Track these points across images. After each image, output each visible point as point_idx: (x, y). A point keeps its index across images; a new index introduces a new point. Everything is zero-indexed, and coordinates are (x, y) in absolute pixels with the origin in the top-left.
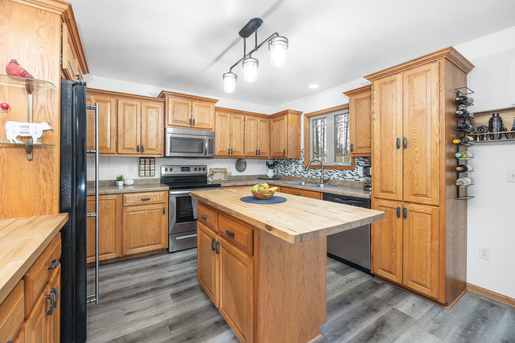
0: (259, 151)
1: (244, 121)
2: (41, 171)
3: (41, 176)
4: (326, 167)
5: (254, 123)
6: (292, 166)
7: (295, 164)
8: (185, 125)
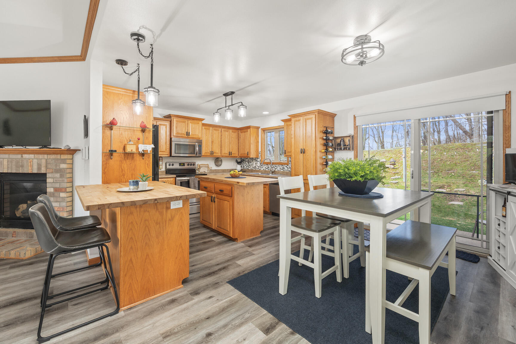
0: (231, 152)
1: (221, 132)
2: (147, 164)
3: (147, 165)
4: (273, 164)
5: (227, 133)
6: (253, 163)
7: (255, 161)
8: (184, 136)
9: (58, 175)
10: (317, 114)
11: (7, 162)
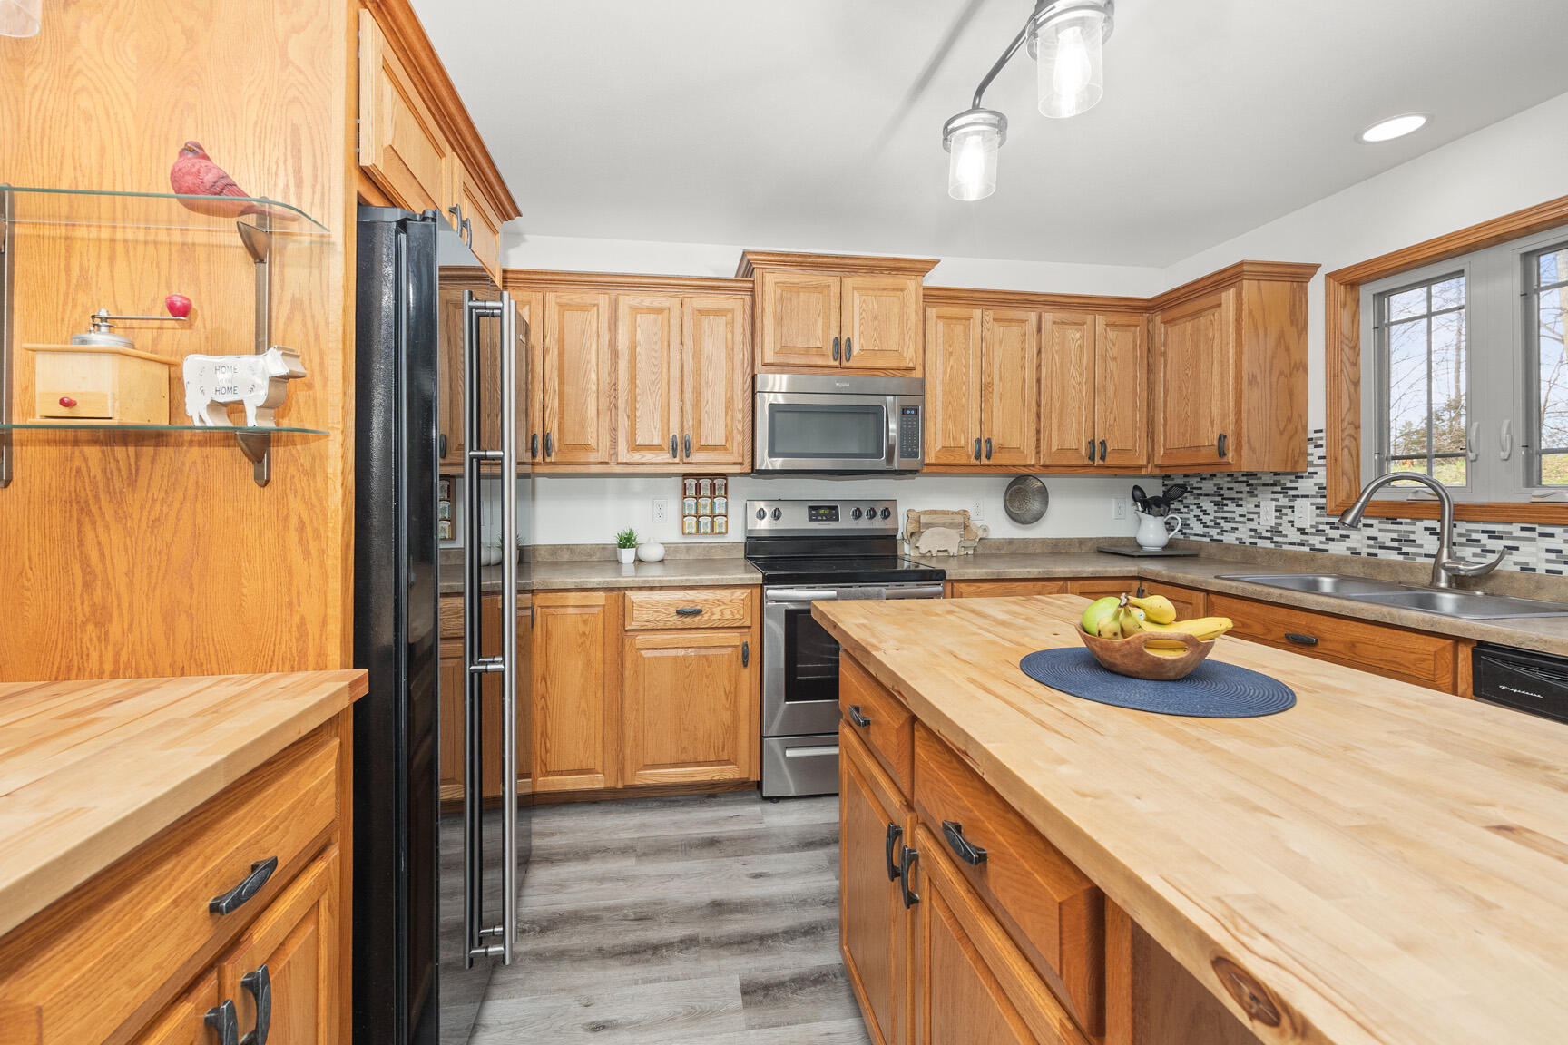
0: (1103, 443)
1: (1039, 330)
2: (294, 521)
3: (293, 537)
4: (1466, 511)
6: (1258, 506)
7: (1276, 496)
8: (820, 361)
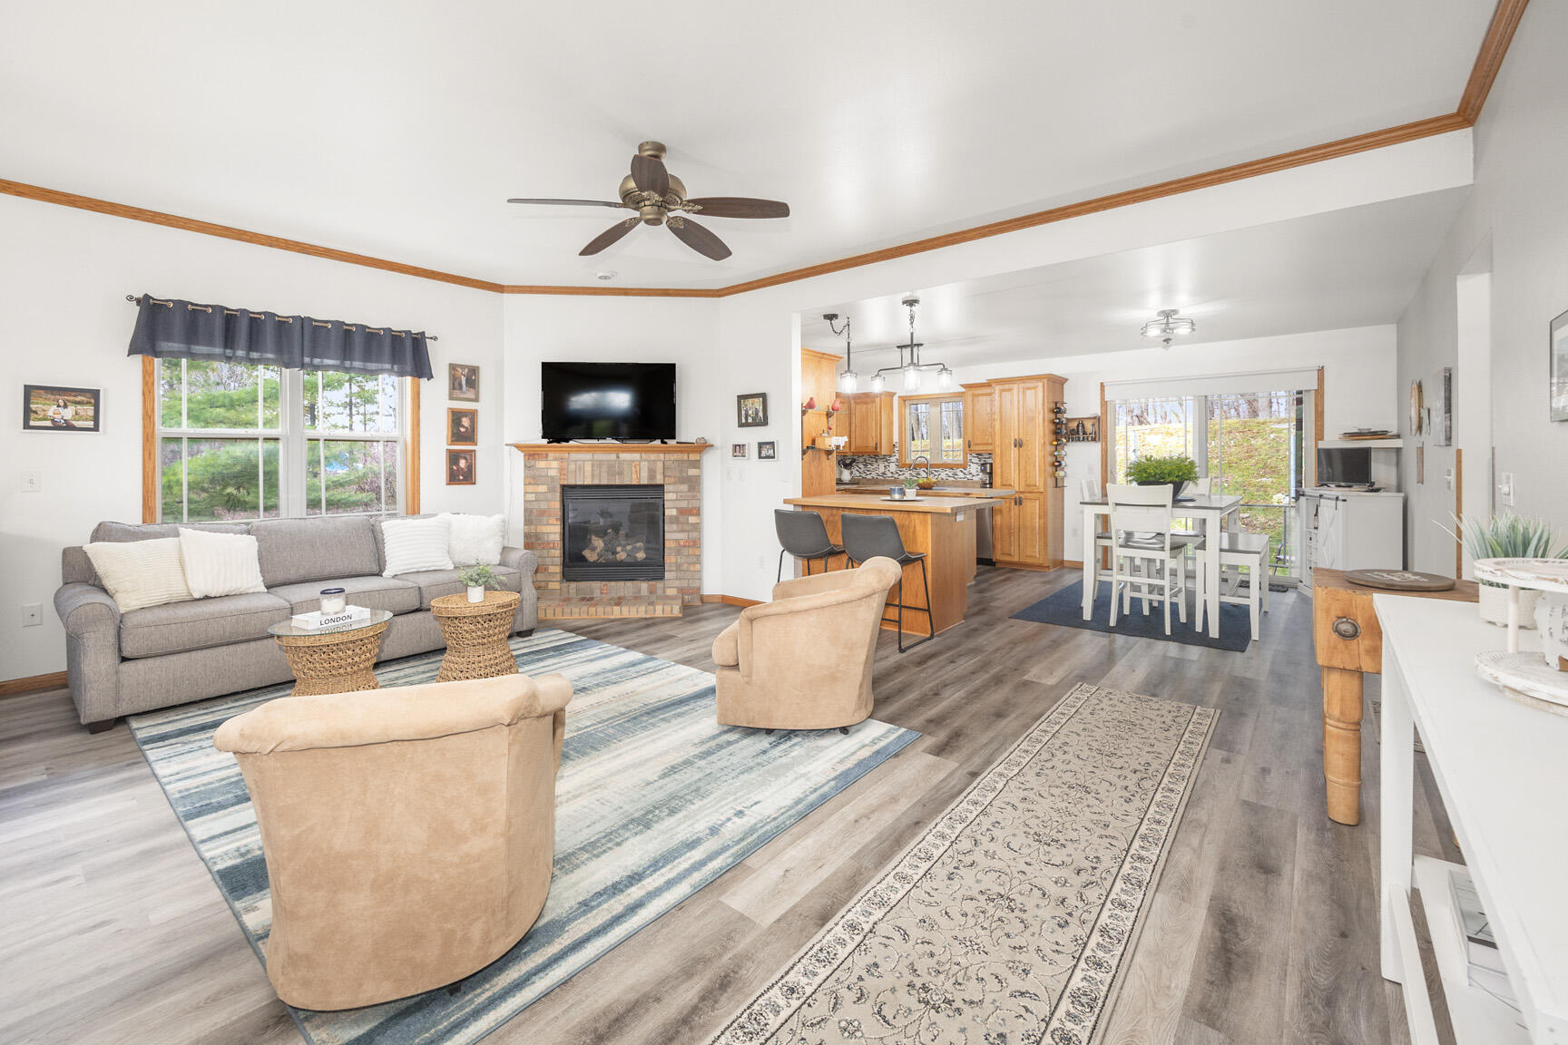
6: (878, 466)
7: (884, 463)
9: (684, 487)
10: (1045, 381)
11: (590, 466)
